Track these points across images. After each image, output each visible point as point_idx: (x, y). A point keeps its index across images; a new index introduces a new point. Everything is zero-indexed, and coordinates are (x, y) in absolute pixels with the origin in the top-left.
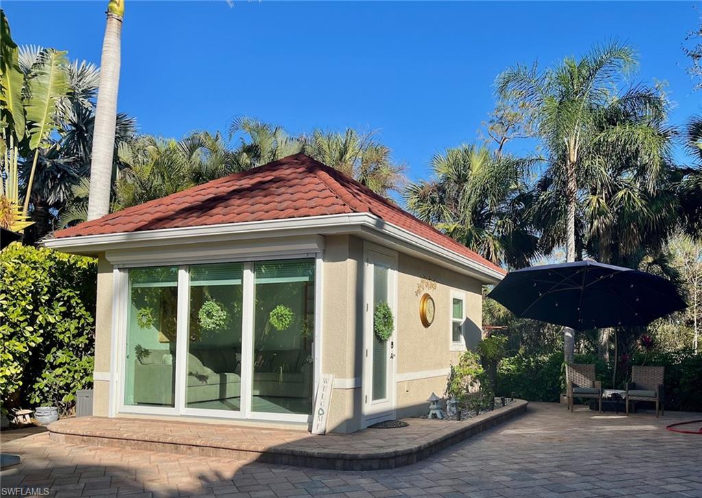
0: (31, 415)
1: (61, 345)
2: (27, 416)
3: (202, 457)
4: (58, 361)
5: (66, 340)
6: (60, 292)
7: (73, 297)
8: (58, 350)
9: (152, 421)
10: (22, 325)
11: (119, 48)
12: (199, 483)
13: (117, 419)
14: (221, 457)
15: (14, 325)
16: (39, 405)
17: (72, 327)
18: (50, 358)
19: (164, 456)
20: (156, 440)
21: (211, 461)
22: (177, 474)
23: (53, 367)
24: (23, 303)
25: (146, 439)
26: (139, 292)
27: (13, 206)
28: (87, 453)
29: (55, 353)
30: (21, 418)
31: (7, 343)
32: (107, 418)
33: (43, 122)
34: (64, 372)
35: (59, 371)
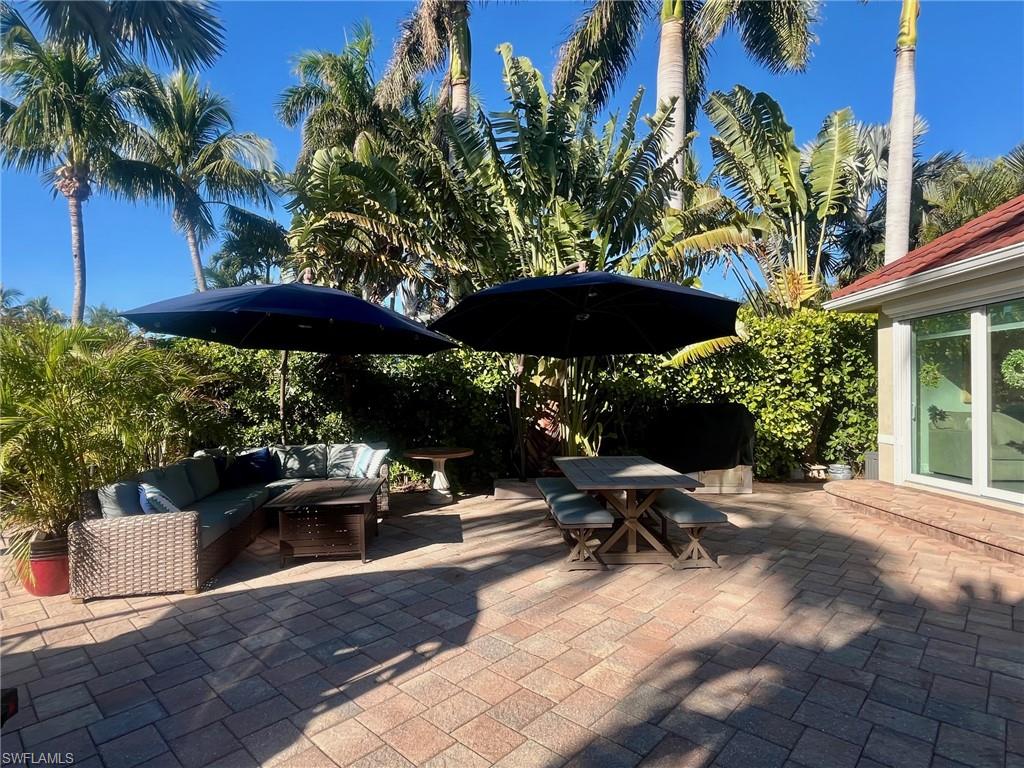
0: (826, 471)
1: (851, 405)
2: (822, 472)
3: (989, 559)
4: (850, 421)
5: (856, 400)
6: (846, 352)
7: (860, 356)
8: (850, 409)
9: (942, 496)
10: (807, 386)
11: (913, 81)
12: (956, 594)
13: (901, 487)
14: (1017, 564)
15: (798, 386)
16: (834, 462)
17: (862, 387)
18: (841, 417)
19: (933, 544)
20: (926, 521)
21: (999, 568)
22: (935, 572)
23: (846, 426)
24: (805, 366)
25: (916, 518)
26: (938, 344)
27: (802, 277)
28: (851, 521)
29: (847, 412)
30: (815, 473)
31: (792, 403)
32: (892, 485)
33: (830, 189)
34: (856, 432)
35: (851, 430)
